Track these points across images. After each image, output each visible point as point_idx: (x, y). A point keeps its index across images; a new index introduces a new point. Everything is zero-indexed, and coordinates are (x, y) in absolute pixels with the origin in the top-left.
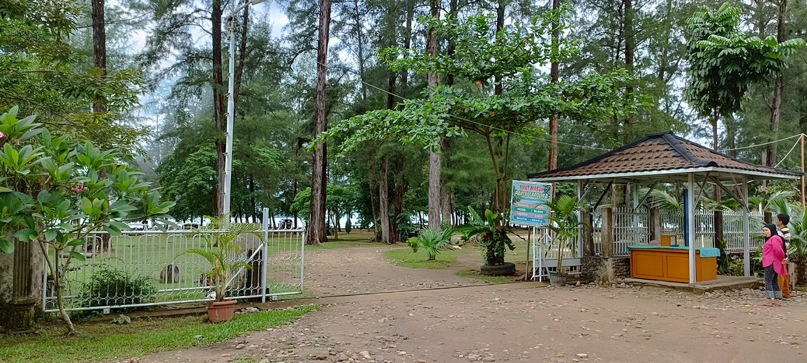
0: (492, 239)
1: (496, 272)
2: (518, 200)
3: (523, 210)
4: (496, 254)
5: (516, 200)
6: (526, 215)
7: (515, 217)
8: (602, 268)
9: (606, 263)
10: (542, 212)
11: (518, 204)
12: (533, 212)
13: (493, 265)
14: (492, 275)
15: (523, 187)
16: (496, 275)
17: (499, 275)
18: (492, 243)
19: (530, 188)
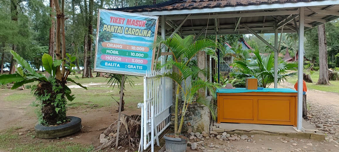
0: (50, 91)
1: (61, 134)
2: (108, 39)
3: (114, 52)
4: (57, 110)
5: (104, 38)
6: (119, 59)
7: (102, 63)
8: (197, 117)
9: (202, 112)
10: (142, 55)
11: (108, 44)
12: (130, 55)
13: (54, 123)
14: (55, 138)
15: (114, 20)
16: (60, 138)
17: (64, 137)
18: (51, 97)
19: (125, 22)
